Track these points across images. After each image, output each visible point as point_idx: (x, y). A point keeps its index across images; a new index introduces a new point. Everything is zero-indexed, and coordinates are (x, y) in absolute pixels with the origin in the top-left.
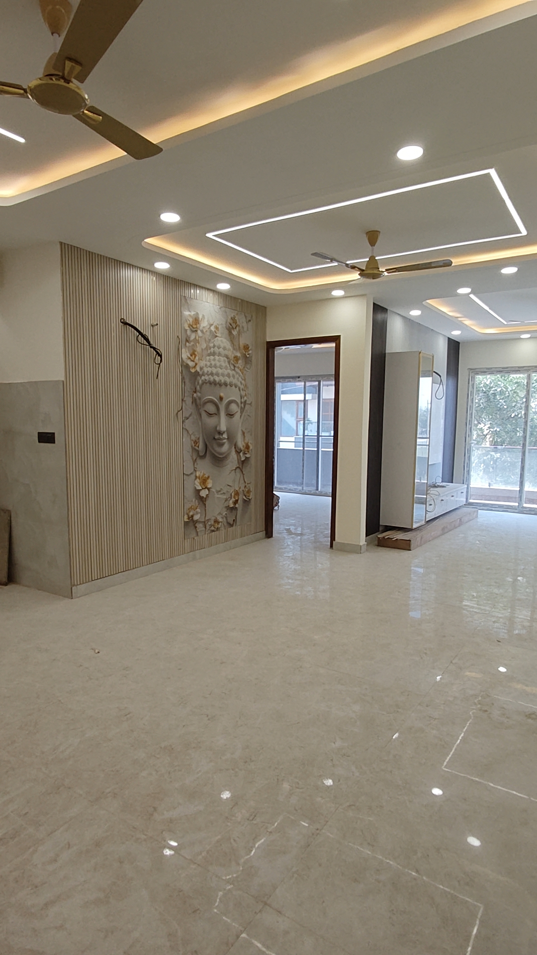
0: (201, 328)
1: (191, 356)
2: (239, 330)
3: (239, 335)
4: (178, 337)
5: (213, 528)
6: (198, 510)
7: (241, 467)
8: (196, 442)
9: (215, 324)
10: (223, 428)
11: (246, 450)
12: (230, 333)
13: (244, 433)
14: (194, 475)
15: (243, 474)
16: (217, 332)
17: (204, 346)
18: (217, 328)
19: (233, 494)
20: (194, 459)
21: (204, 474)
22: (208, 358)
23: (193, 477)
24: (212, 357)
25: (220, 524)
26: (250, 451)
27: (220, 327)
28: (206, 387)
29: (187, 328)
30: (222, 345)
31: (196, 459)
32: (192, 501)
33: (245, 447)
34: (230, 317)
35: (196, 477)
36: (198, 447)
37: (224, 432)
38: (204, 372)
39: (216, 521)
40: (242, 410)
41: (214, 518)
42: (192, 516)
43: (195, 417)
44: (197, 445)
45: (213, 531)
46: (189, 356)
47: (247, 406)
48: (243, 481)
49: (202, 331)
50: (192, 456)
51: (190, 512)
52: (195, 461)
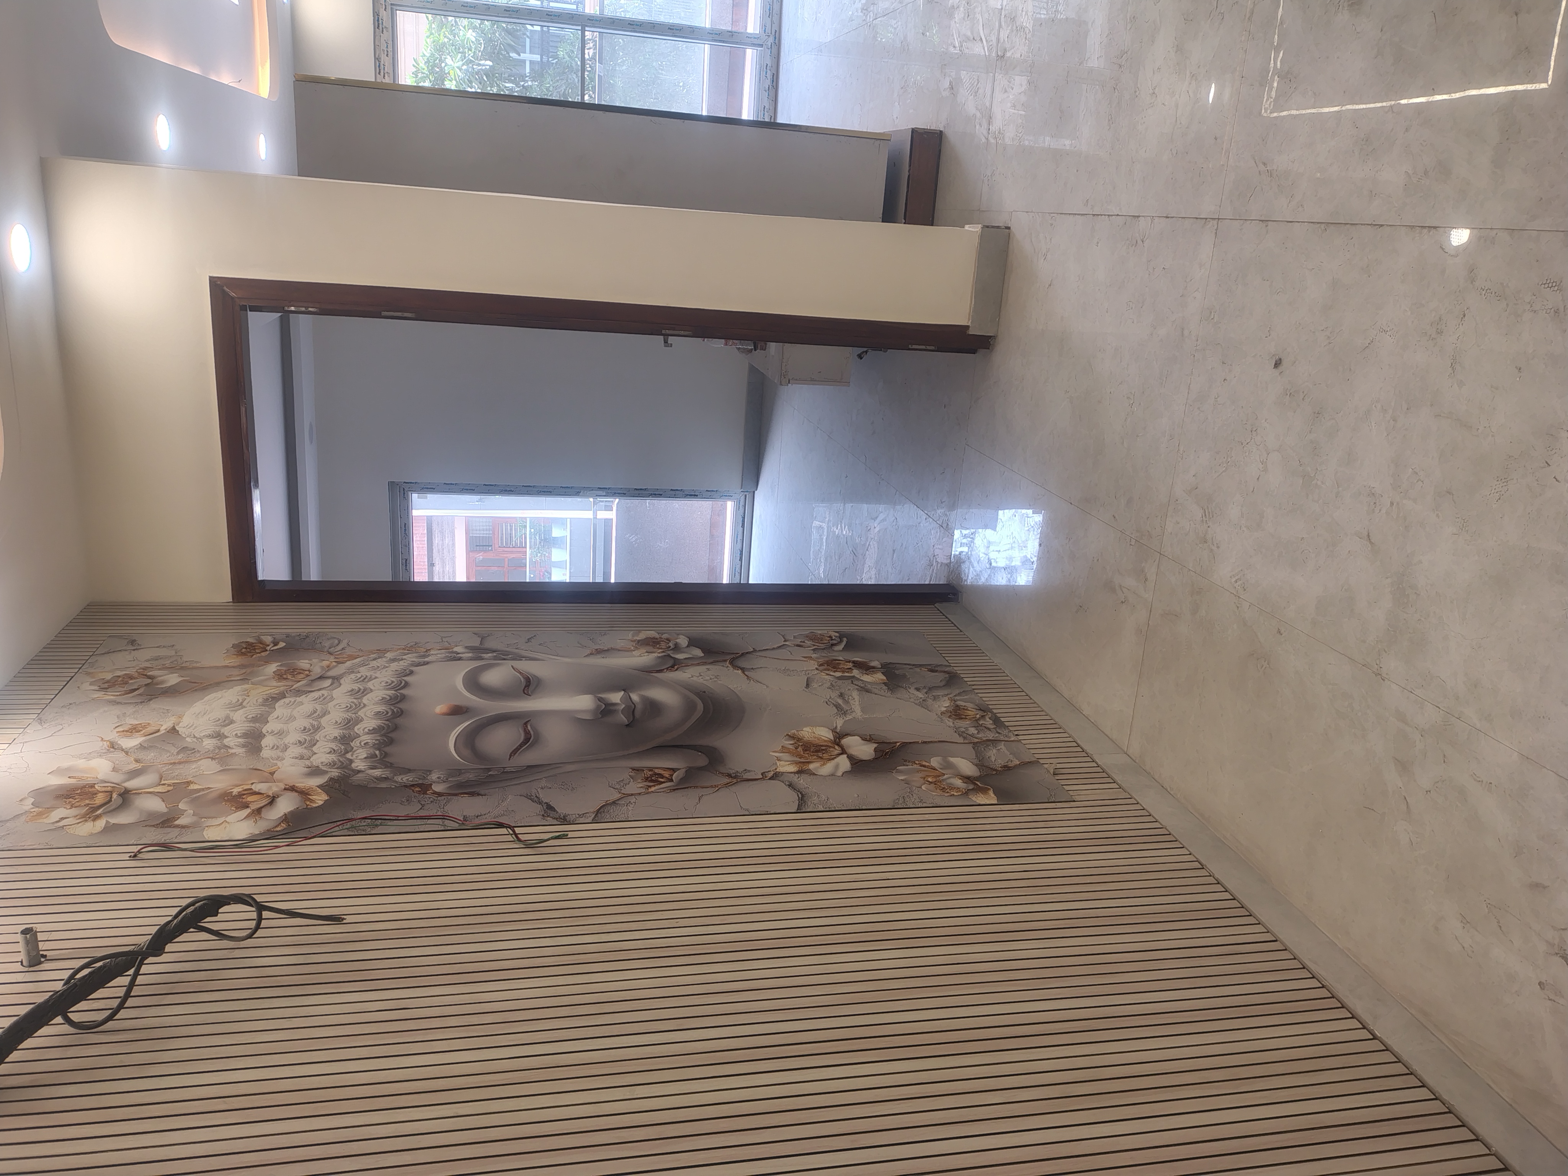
0: (117, 778)
1: (246, 806)
2: (164, 668)
3: (182, 668)
4: (135, 856)
5: (988, 722)
6: (935, 762)
7: (729, 657)
8: (654, 778)
9: (113, 736)
10: (583, 703)
11: (663, 645)
12: (172, 692)
13: (599, 652)
14: (795, 779)
15: (755, 651)
16: (150, 729)
17: (208, 767)
18: (133, 730)
19: (838, 674)
20: (727, 780)
21: (784, 749)
22: (266, 753)
23: (802, 782)
24: (267, 741)
25: (959, 703)
26: (665, 636)
27: (132, 721)
28: (403, 754)
29: (101, 824)
30: (220, 714)
31: (729, 776)
32: (906, 782)
33: (650, 649)
34: (100, 694)
35: (800, 772)
36: (674, 770)
37: (600, 700)
38: (332, 765)
39: (957, 713)
40: (502, 656)
41: (950, 722)
42: (967, 779)
43: (543, 783)
44: (666, 774)
45: (997, 721)
46: (248, 811)
47: (491, 644)
48: (780, 651)
49: (134, 774)
50: (717, 788)
51: (952, 787)
52: (736, 779)
